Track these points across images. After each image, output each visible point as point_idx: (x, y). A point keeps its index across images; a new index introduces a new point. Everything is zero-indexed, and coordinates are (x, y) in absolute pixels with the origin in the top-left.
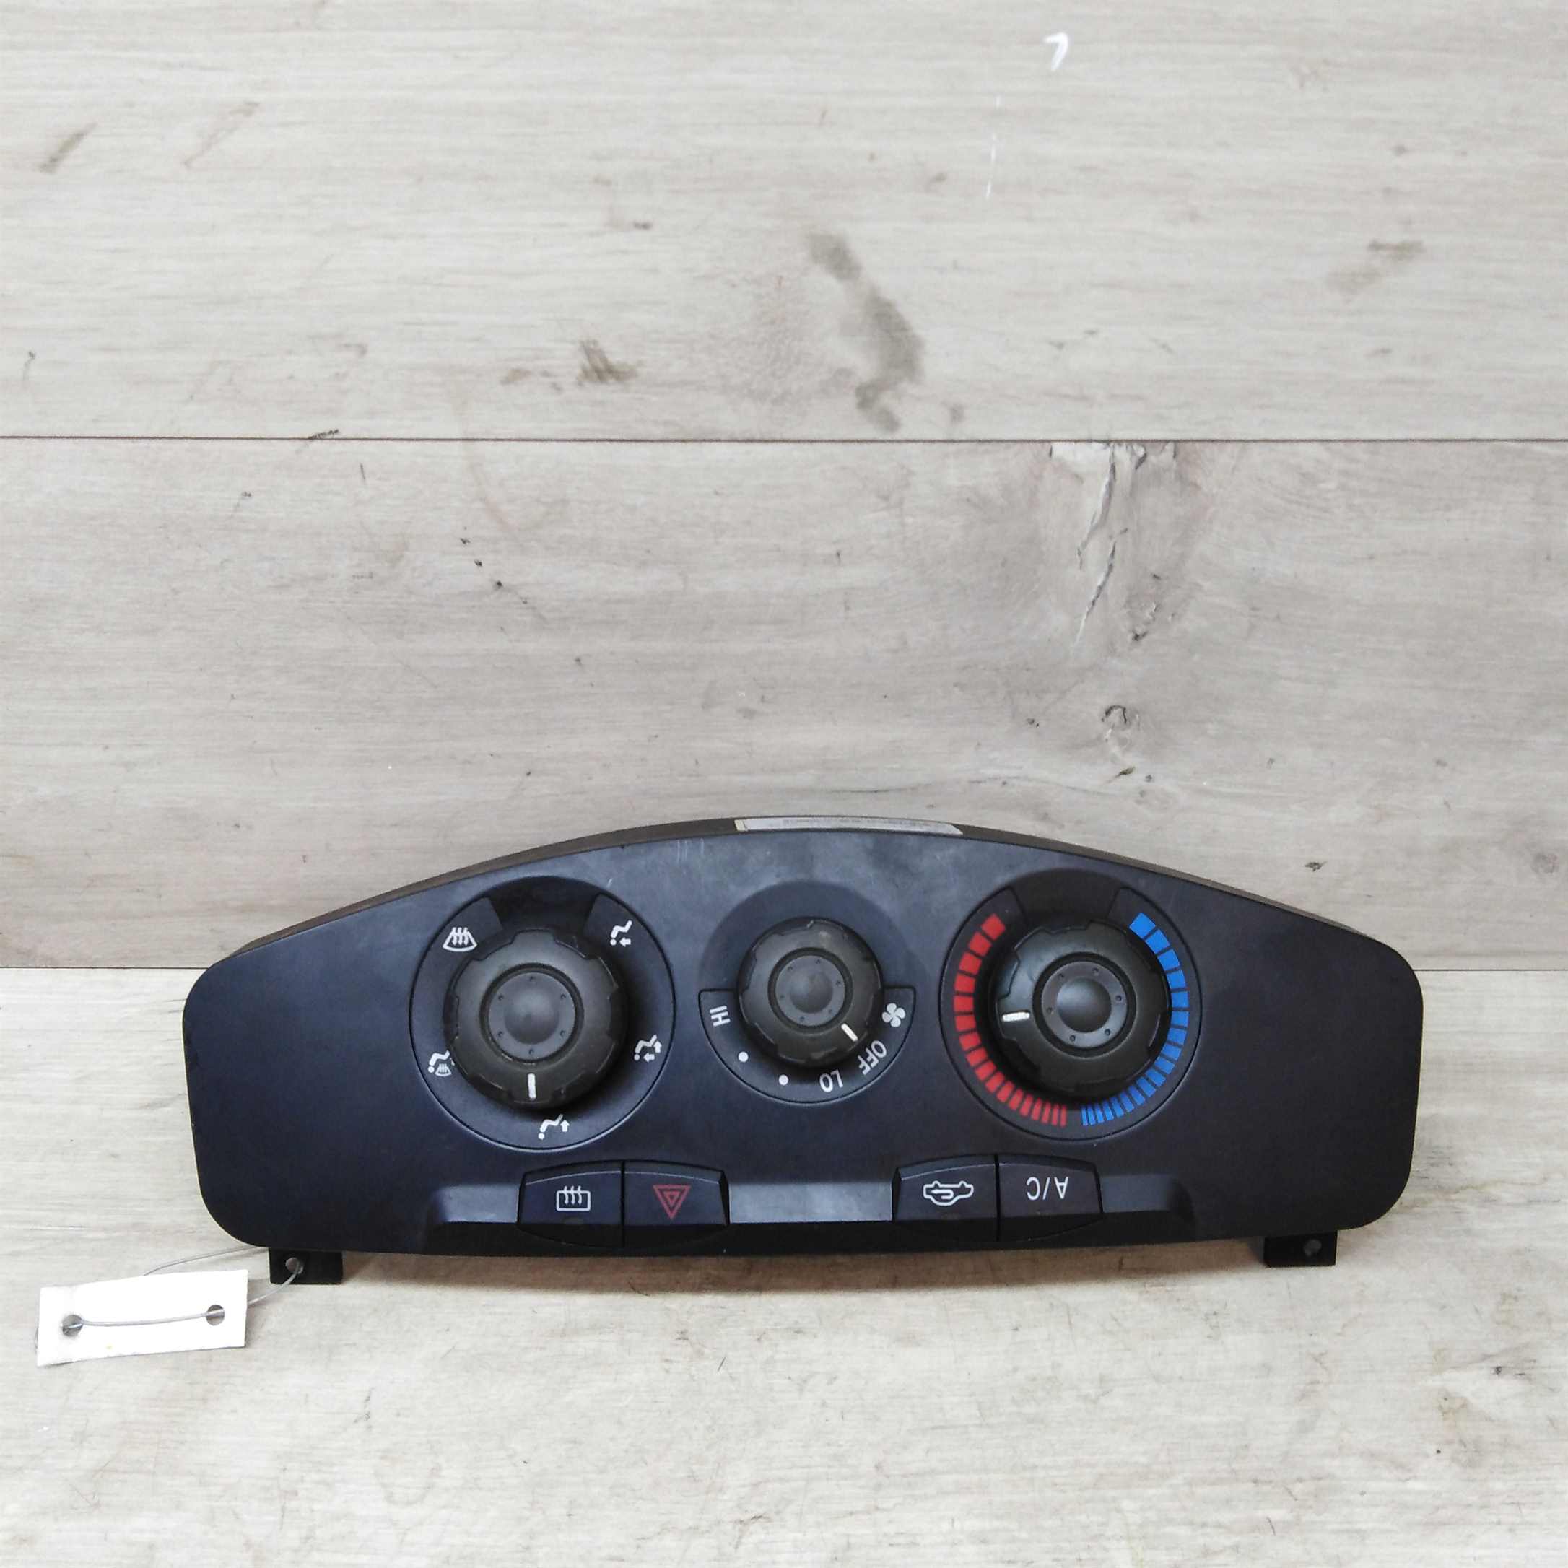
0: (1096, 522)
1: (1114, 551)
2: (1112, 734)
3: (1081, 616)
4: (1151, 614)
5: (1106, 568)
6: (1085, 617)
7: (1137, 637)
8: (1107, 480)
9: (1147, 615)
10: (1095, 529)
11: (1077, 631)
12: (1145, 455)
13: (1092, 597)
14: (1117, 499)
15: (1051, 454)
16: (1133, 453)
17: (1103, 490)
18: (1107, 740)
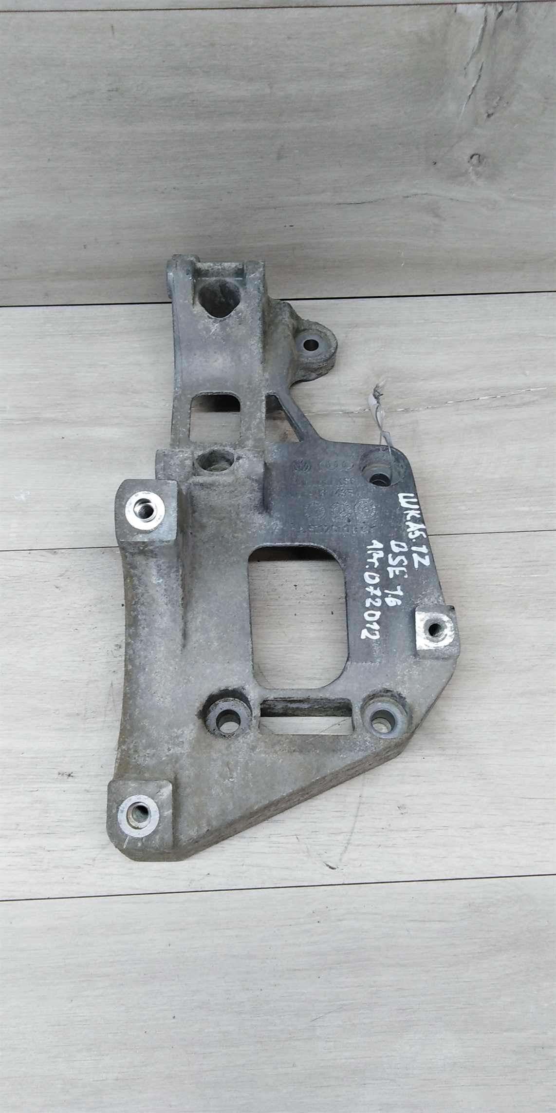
0: (474, 50)
1: (482, 67)
2: (473, 169)
3: (462, 105)
4: (497, 103)
5: (477, 78)
6: (464, 105)
7: (489, 116)
8: (482, 26)
9: (495, 104)
10: (474, 54)
11: (460, 113)
12: (502, 11)
13: (470, 94)
14: (486, 37)
15: (455, 11)
16: (496, 10)
17: (480, 32)
18: (470, 173)
